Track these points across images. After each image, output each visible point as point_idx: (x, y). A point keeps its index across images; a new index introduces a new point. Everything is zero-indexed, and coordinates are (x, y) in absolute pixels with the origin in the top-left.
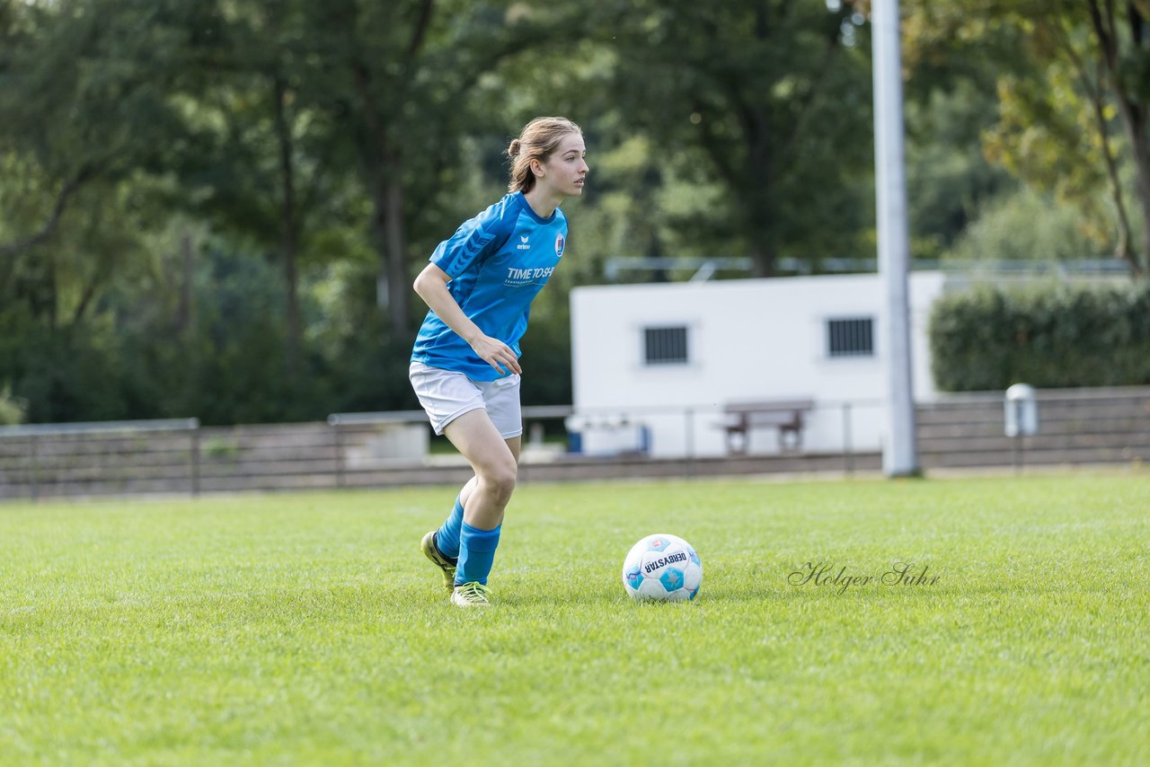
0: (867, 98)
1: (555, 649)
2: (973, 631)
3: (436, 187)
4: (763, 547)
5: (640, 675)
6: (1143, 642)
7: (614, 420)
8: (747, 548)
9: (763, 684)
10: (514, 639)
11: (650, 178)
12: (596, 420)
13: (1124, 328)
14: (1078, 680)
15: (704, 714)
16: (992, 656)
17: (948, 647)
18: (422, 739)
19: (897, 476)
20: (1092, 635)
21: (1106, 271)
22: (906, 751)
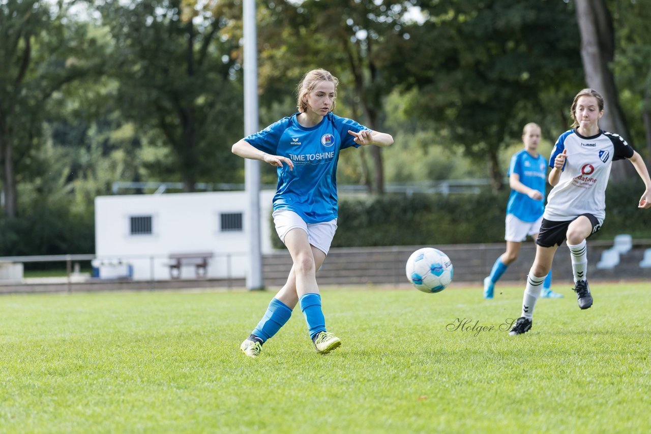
0: (241, 105)
1: (81, 373)
2: (285, 366)
3: (29, 147)
4: (185, 324)
5: (122, 386)
6: (368, 371)
7: (115, 261)
8: (177, 325)
9: (182, 390)
10: (61, 368)
11: (135, 143)
12: (106, 261)
13: (364, 219)
14: (335, 390)
15: (153, 405)
16: (294, 377)
17: (273, 373)
18: (13, 417)
19: (253, 290)
20: (343, 368)
21: (356, 191)
22: (250, 424)
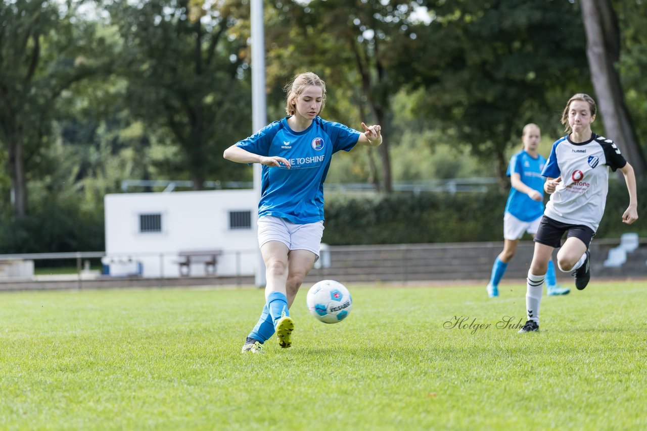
0: (249, 104)
1: (92, 369)
2: (295, 362)
3: (39, 145)
4: (195, 321)
5: (133, 382)
6: (377, 368)
7: (125, 259)
8: (187, 321)
9: (192, 387)
10: (72, 364)
11: (144, 142)
12: (116, 259)
13: (372, 217)
14: (345, 386)
15: (164, 401)
16: (304, 374)
17: (283, 370)
18: (25, 413)
20: (353, 364)
21: (364, 189)
22: (261, 420)
